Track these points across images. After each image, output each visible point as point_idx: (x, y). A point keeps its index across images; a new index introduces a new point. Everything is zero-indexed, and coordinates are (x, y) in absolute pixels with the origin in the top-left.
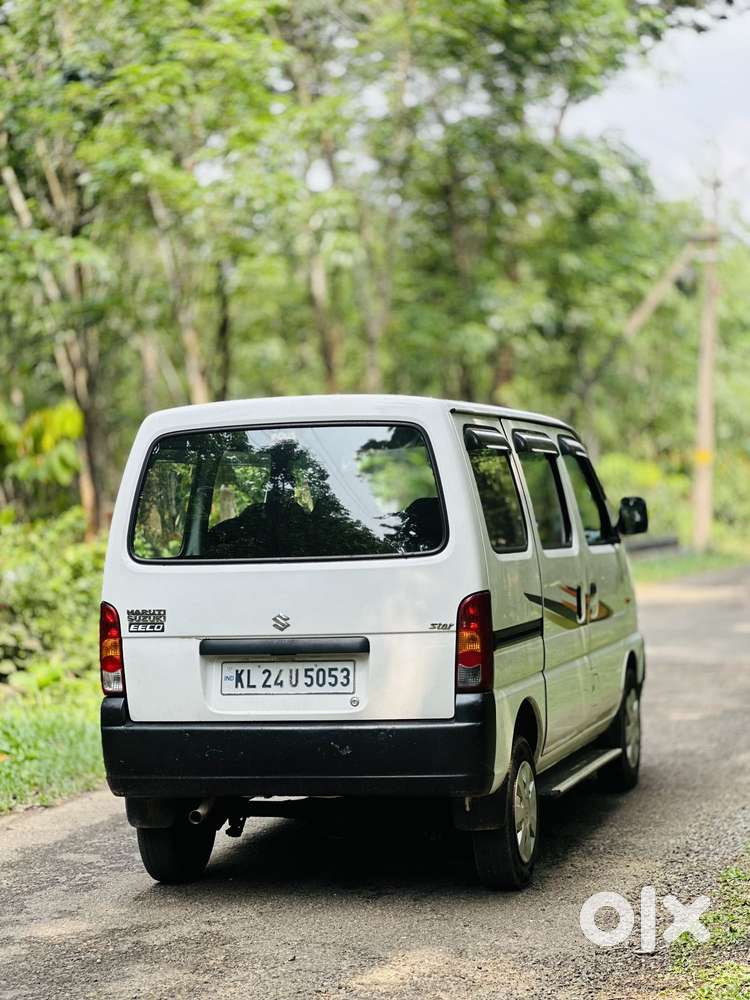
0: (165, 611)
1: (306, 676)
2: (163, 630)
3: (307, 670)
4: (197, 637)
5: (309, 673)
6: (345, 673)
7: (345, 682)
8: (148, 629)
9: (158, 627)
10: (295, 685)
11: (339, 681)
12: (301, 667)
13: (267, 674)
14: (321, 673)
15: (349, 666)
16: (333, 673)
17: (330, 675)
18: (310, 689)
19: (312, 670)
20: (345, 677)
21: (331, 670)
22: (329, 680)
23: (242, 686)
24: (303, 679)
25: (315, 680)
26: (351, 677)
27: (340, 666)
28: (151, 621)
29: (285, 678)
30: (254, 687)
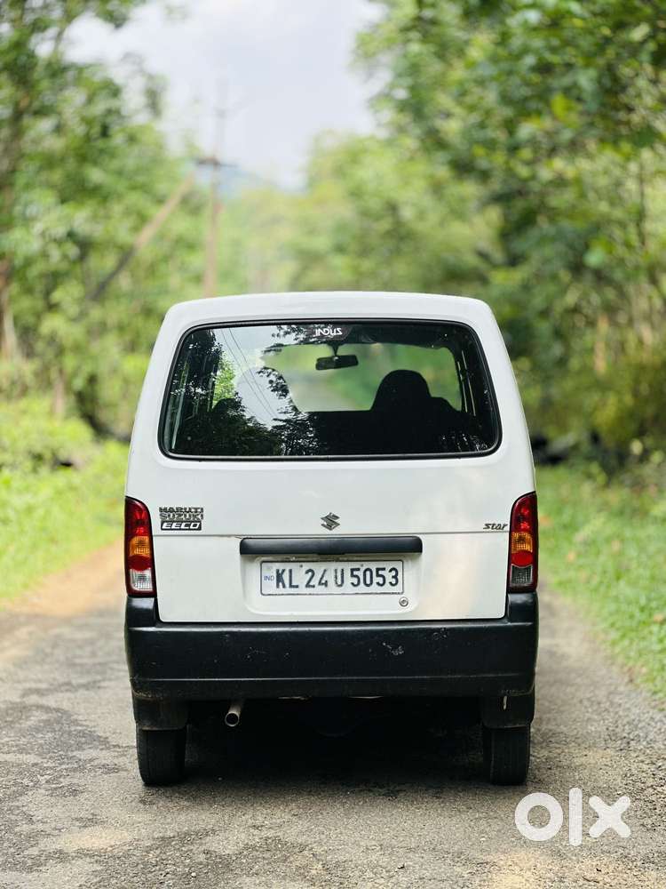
0: (202, 509)
1: (352, 575)
2: (200, 529)
3: (352, 570)
4: (236, 536)
5: (355, 573)
6: (393, 573)
7: (394, 581)
8: (183, 527)
9: (195, 525)
10: (341, 585)
11: (387, 582)
12: (348, 567)
13: (310, 573)
14: (368, 573)
15: (398, 565)
16: (380, 572)
17: (378, 575)
18: (356, 590)
19: (358, 569)
20: (393, 577)
21: (378, 570)
22: (376, 580)
23: (284, 586)
24: (349, 579)
25: (362, 580)
26: (400, 577)
27: (389, 565)
28: (186, 519)
29: (330, 577)
30: (297, 587)
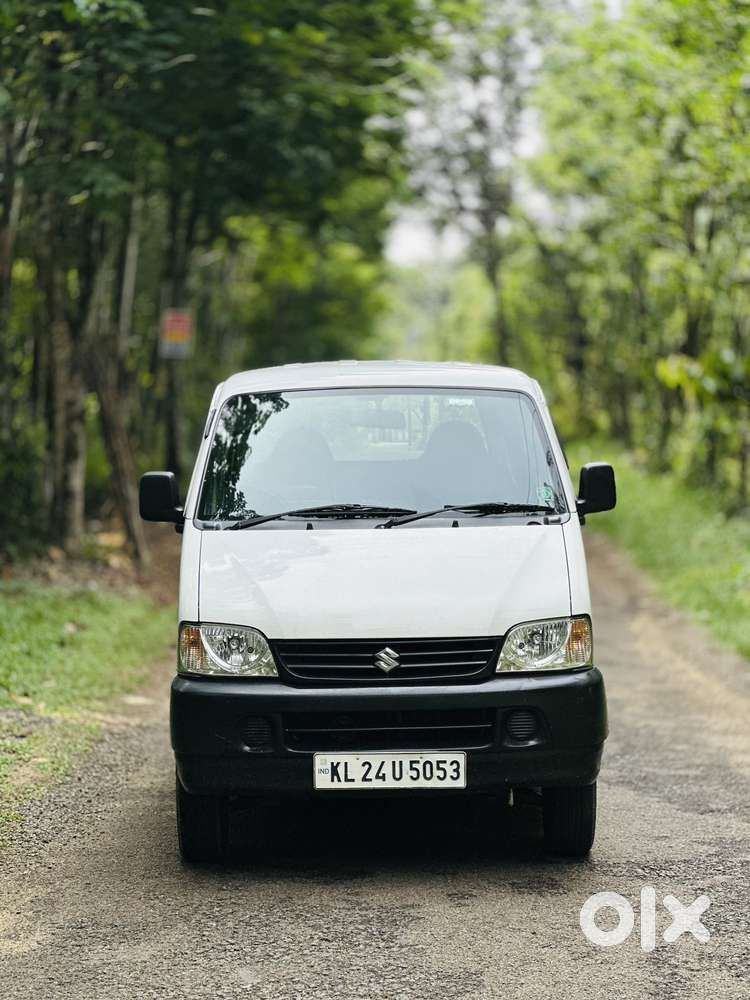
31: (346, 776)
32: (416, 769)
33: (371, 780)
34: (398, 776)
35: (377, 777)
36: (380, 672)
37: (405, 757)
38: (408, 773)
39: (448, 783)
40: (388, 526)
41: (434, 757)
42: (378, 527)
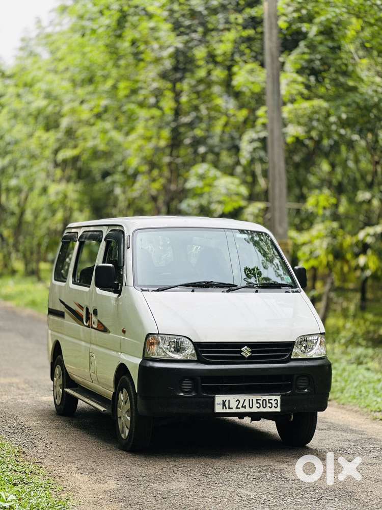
31: (229, 406)
32: (259, 403)
33: (239, 408)
34: (251, 406)
35: (242, 407)
36: (243, 357)
37: (254, 397)
38: (255, 405)
39: (273, 410)
40: (228, 291)
41: (267, 397)
42: (223, 292)
